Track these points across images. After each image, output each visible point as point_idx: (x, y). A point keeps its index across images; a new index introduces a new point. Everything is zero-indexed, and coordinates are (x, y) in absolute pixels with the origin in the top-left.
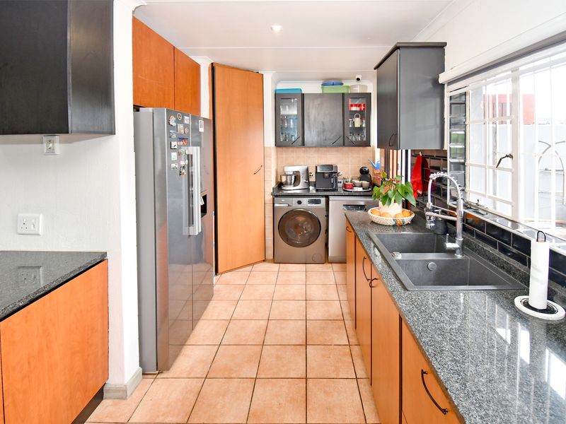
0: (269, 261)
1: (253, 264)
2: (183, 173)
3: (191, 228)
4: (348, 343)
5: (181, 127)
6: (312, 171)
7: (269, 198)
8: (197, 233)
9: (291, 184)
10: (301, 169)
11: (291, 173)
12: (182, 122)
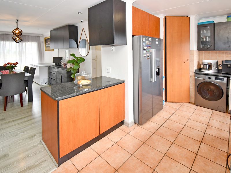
0: (192, 103)
1: (184, 102)
2: (148, 59)
3: (152, 79)
4: (227, 152)
5: (148, 42)
6: (220, 63)
7: (192, 74)
8: (154, 81)
9: (206, 69)
10: (213, 62)
11: (207, 64)
12: (148, 40)
